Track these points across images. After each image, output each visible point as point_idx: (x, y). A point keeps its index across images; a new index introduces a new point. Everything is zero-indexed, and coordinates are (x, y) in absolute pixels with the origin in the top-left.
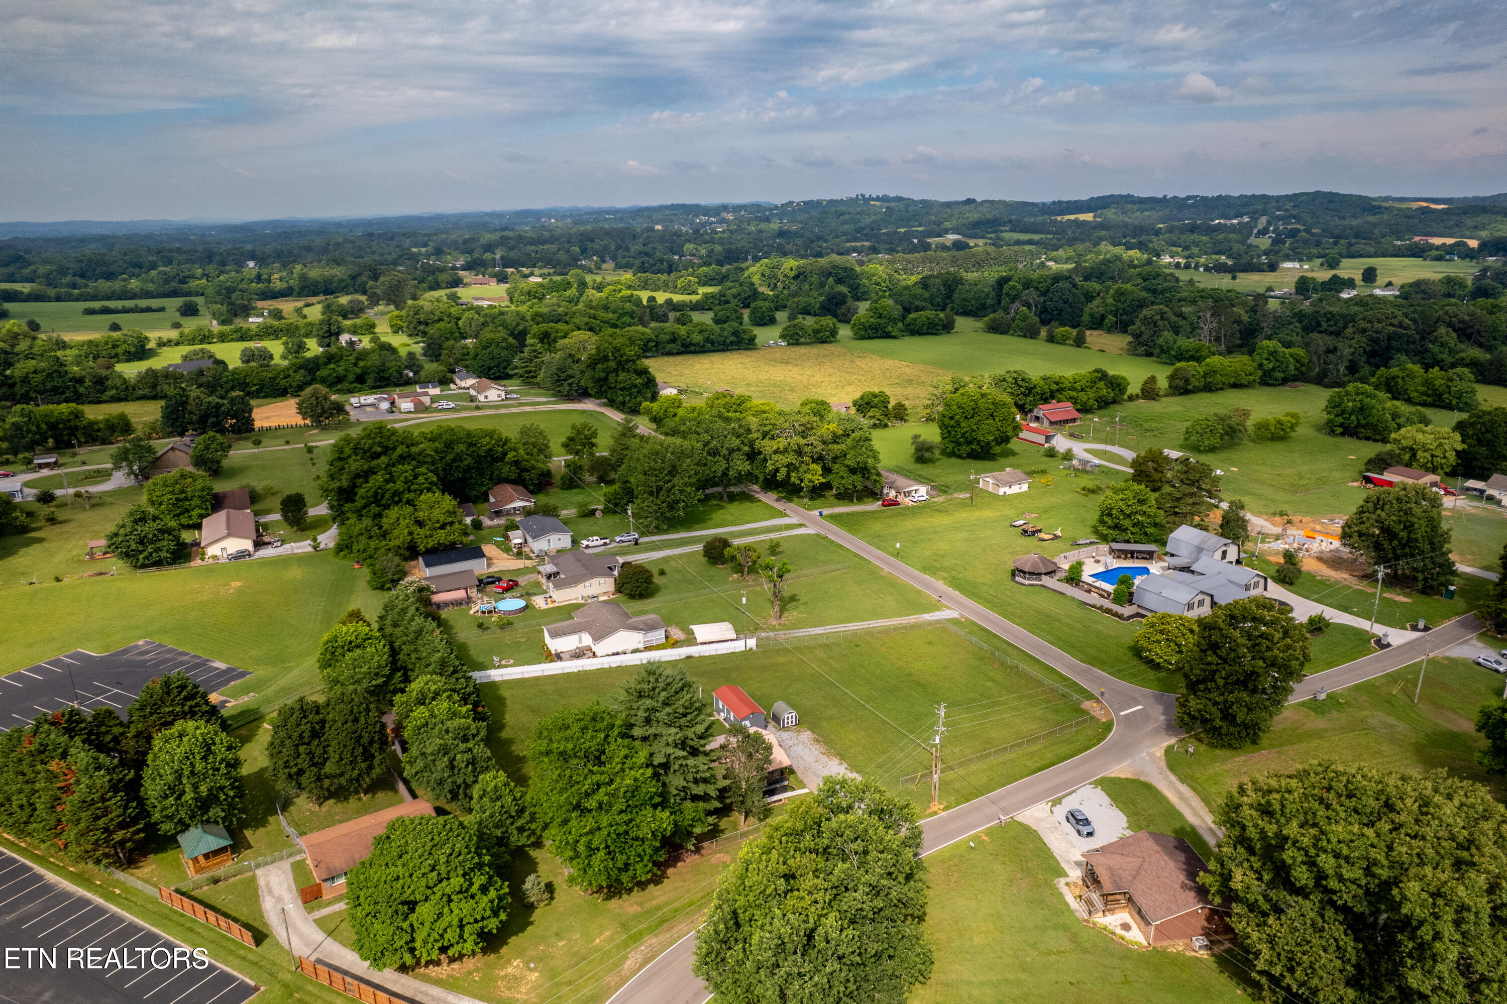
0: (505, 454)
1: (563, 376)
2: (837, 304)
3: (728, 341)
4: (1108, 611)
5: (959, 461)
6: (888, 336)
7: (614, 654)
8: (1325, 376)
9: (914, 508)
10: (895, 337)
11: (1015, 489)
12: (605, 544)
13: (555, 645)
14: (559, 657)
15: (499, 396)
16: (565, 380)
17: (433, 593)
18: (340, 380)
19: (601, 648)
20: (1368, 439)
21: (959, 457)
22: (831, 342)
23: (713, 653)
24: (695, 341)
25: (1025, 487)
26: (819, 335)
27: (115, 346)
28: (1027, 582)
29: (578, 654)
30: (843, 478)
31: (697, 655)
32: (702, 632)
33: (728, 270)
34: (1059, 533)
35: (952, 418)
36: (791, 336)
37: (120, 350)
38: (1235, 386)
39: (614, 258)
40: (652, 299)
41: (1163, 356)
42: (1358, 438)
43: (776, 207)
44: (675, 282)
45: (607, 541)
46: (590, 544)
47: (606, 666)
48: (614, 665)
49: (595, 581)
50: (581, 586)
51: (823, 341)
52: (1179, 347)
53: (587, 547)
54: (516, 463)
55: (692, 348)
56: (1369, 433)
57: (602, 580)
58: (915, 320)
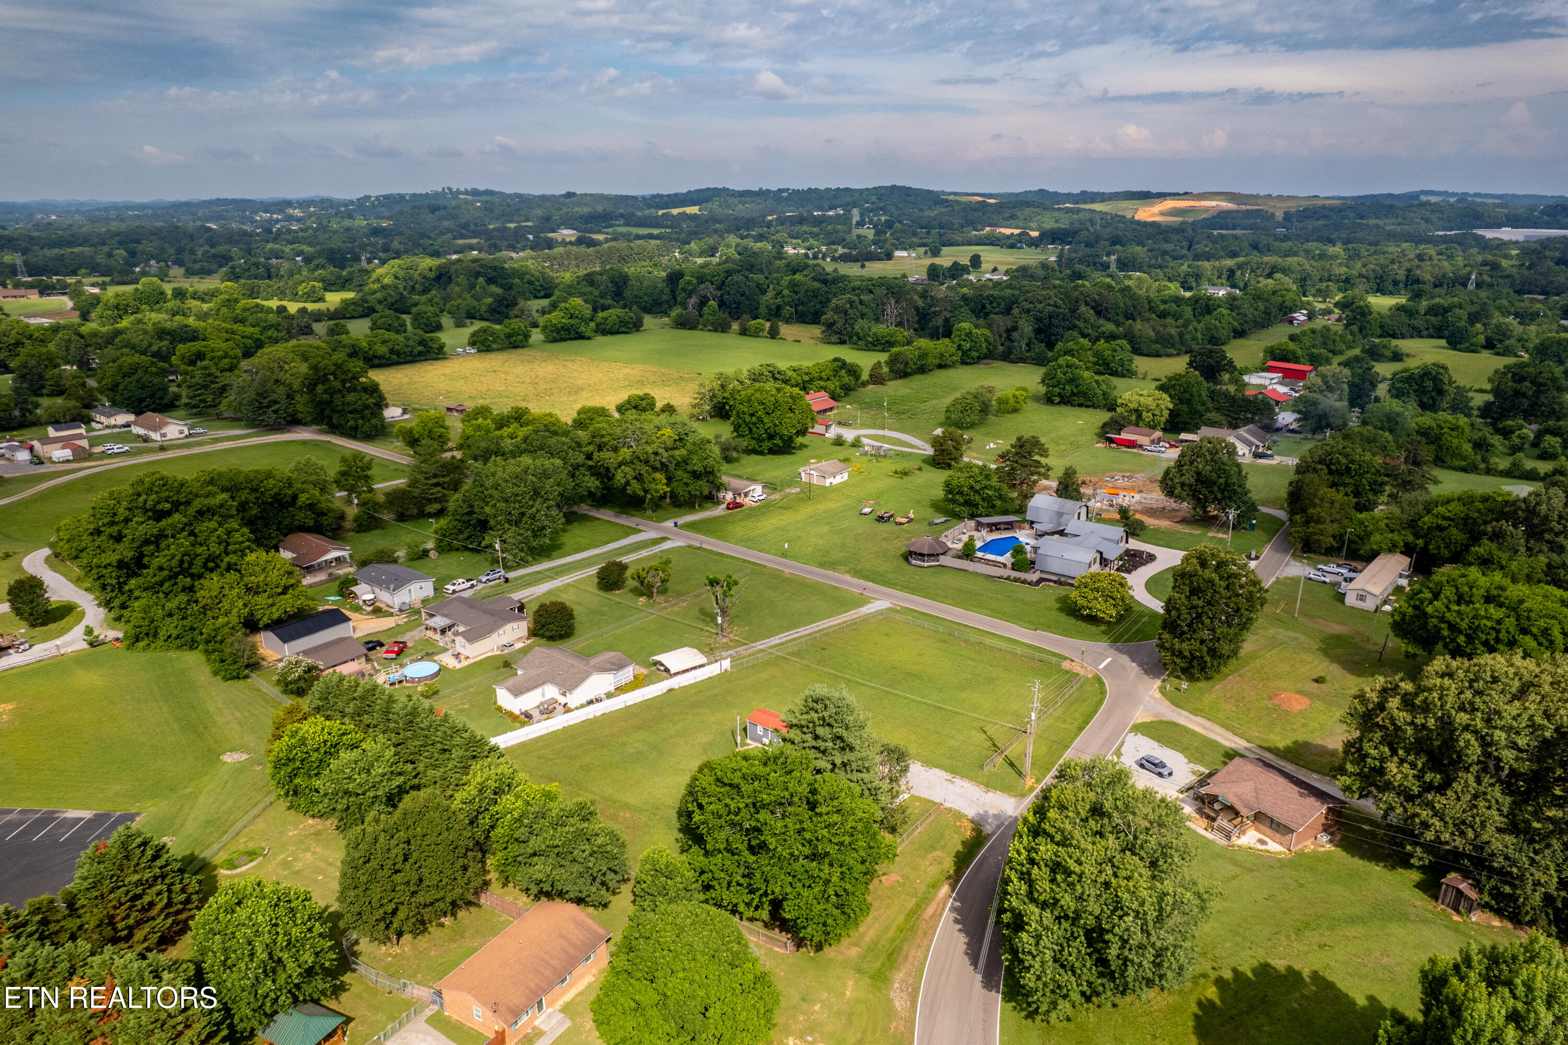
0: (295, 497)
1: (265, 402)
2: (508, 306)
3: (416, 351)
4: (1016, 580)
5: (760, 457)
6: (581, 337)
7: (591, 702)
8: (1010, 353)
9: (759, 508)
10: (589, 338)
11: (838, 480)
12: (472, 586)
14: (526, 718)
16: (268, 407)
17: (322, 671)
19: (576, 698)
20: (1080, 405)
21: (761, 453)
22: (524, 347)
23: (693, 681)
24: (379, 353)
25: (846, 476)
26: (512, 340)
28: (926, 564)
29: (548, 710)
30: (687, 484)
31: (677, 687)
33: (350, 273)
34: (911, 515)
35: (752, 415)
36: (482, 343)
38: (940, 366)
40: (282, 310)
41: (860, 343)
42: (1072, 405)
43: (352, 202)
44: (295, 288)
45: (474, 582)
46: (457, 588)
47: (591, 716)
48: (598, 714)
49: (508, 627)
50: (495, 635)
51: (515, 346)
52: (875, 334)
53: (454, 592)
54: (311, 507)
55: (376, 361)
56: (1082, 400)
57: (515, 625)
58: (606, 319)
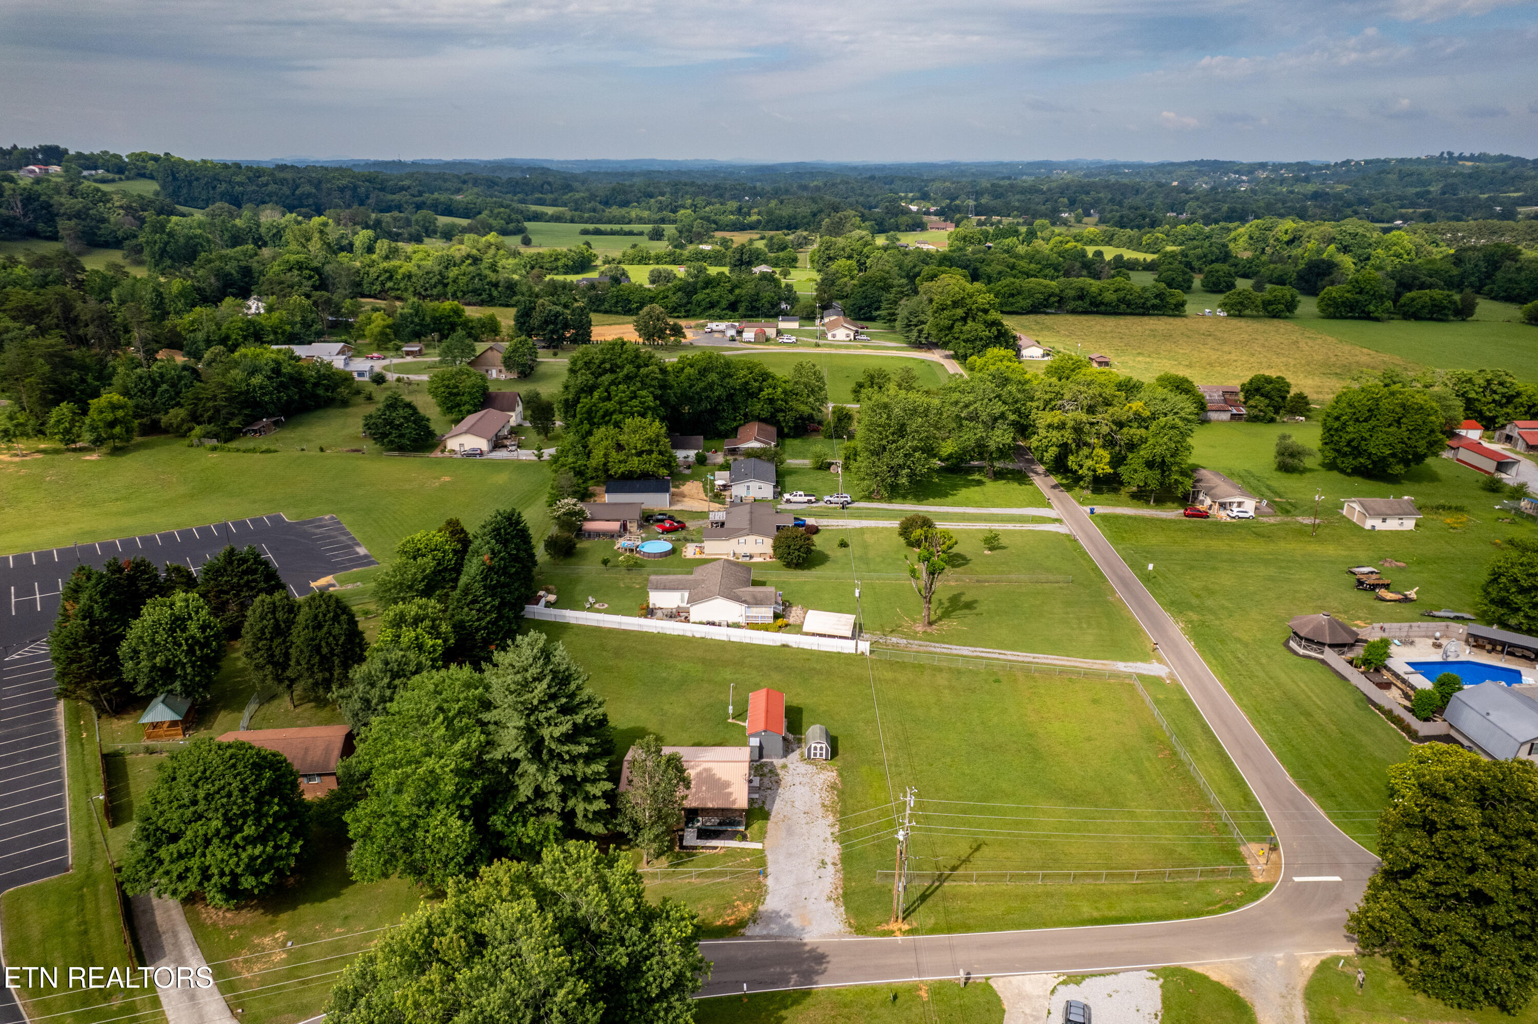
1: (915, 321)
2: (1318, 275)
3: (1149, 304)
4: (1398, 721)
5: (1342, 476)
6: (1367, 316)
7: (708, 623)
9: (1226, 524)
10: (1377, 319)
12: (809, 502)
13: (657, 599)
14: (650, 612)
15: (848, 336)
16: (916, 326)
17: (586, 519)
18: (712, 305)
19: (698, 612)
21: (1342, 471)
22: (1287, 317)
23: (815, 648)
24: (1106, 300)
25: (1409, 524)
26: (1270, 308)
27: (557, 260)
29: (674, 615)
30: (1136, 471)
31: (794, 646)
32: (815, 620)
34: (1412, 594)
36: (1232, 306)
37: (560, 264)
39: (1101, 212)
40: (1099, 254)
44: (1140, 238)
45: (813, 498)
46: (793, 499)
47: (689, 634)
48: (698, 635)
49: (751, 539)
50: (734, 541)
51: (1275, 316)
53: (788, 501)
55: (1103, 308)
57: (760, 539)
58: (1413, 300)
